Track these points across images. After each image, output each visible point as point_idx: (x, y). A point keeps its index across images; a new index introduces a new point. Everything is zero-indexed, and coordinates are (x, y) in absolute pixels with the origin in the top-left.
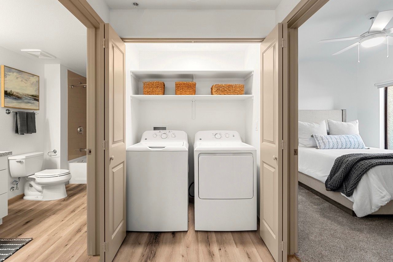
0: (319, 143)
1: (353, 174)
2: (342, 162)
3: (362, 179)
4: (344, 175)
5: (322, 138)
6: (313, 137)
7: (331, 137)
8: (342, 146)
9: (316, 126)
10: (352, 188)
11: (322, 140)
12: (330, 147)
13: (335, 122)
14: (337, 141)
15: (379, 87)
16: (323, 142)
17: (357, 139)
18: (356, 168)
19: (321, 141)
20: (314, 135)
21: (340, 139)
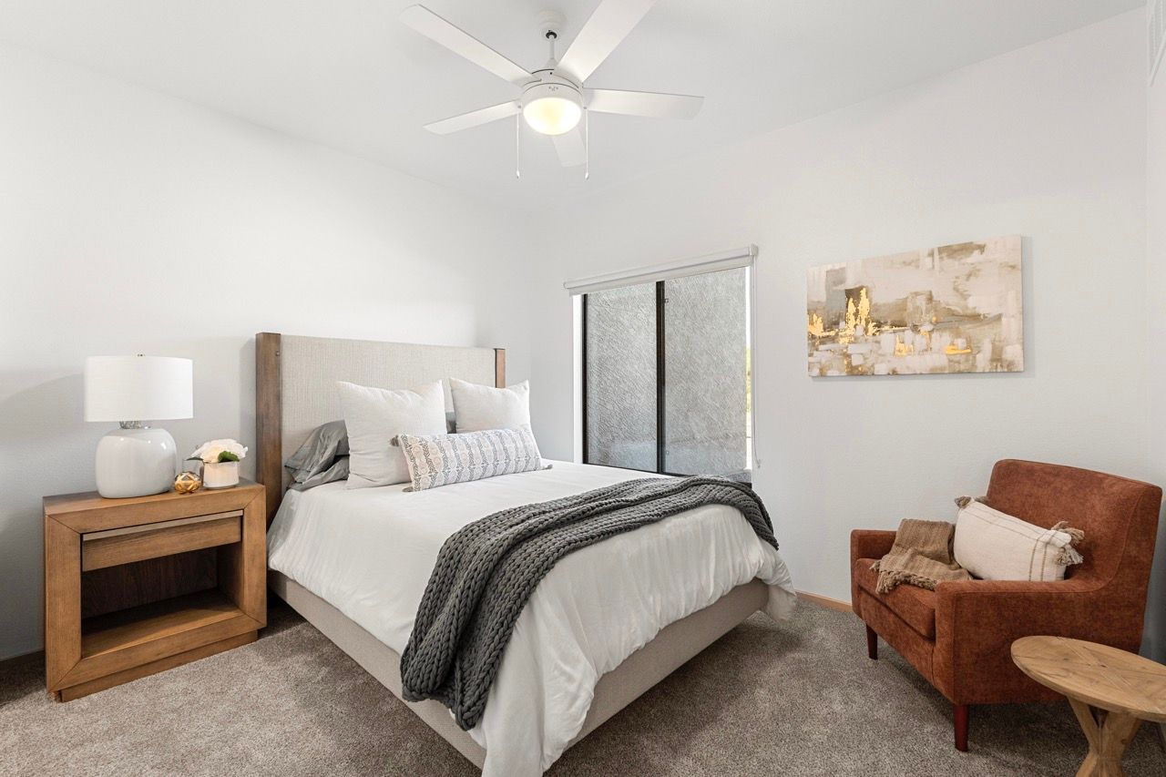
0: (415, 467)
1: (487, 615)
2: (459, 561)
3: (514, 633)
4: (457, 629)
5: (425, 447)
6: (398, 445)
7: (453, 442)
8: (485, 469)
9: (411, 399)
10: (482, 687)
11: (426, 453)
12: (450, 476)
13: (470, 386)
14: (471, 455)
15: (573, 291)
16: (429, 462)
17: (523, 440)
18: (497, 585)
19: (421, 460)
20: (399, 438)
21: (480, 446)
